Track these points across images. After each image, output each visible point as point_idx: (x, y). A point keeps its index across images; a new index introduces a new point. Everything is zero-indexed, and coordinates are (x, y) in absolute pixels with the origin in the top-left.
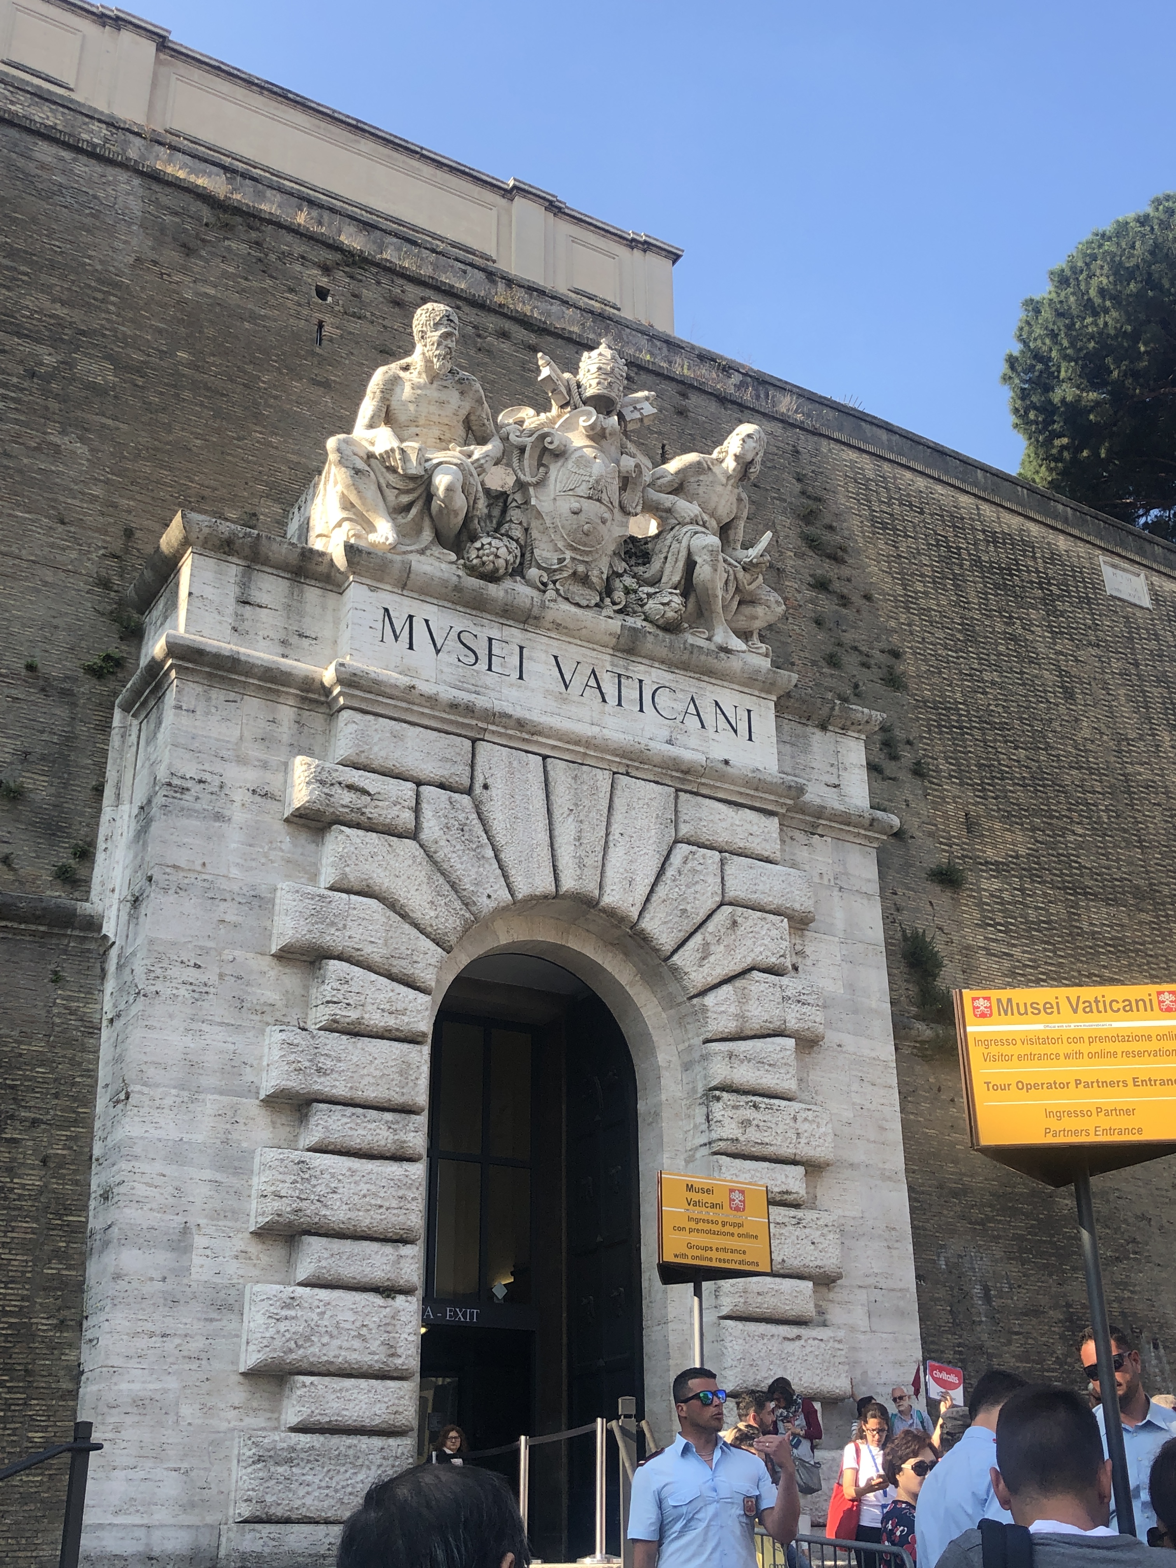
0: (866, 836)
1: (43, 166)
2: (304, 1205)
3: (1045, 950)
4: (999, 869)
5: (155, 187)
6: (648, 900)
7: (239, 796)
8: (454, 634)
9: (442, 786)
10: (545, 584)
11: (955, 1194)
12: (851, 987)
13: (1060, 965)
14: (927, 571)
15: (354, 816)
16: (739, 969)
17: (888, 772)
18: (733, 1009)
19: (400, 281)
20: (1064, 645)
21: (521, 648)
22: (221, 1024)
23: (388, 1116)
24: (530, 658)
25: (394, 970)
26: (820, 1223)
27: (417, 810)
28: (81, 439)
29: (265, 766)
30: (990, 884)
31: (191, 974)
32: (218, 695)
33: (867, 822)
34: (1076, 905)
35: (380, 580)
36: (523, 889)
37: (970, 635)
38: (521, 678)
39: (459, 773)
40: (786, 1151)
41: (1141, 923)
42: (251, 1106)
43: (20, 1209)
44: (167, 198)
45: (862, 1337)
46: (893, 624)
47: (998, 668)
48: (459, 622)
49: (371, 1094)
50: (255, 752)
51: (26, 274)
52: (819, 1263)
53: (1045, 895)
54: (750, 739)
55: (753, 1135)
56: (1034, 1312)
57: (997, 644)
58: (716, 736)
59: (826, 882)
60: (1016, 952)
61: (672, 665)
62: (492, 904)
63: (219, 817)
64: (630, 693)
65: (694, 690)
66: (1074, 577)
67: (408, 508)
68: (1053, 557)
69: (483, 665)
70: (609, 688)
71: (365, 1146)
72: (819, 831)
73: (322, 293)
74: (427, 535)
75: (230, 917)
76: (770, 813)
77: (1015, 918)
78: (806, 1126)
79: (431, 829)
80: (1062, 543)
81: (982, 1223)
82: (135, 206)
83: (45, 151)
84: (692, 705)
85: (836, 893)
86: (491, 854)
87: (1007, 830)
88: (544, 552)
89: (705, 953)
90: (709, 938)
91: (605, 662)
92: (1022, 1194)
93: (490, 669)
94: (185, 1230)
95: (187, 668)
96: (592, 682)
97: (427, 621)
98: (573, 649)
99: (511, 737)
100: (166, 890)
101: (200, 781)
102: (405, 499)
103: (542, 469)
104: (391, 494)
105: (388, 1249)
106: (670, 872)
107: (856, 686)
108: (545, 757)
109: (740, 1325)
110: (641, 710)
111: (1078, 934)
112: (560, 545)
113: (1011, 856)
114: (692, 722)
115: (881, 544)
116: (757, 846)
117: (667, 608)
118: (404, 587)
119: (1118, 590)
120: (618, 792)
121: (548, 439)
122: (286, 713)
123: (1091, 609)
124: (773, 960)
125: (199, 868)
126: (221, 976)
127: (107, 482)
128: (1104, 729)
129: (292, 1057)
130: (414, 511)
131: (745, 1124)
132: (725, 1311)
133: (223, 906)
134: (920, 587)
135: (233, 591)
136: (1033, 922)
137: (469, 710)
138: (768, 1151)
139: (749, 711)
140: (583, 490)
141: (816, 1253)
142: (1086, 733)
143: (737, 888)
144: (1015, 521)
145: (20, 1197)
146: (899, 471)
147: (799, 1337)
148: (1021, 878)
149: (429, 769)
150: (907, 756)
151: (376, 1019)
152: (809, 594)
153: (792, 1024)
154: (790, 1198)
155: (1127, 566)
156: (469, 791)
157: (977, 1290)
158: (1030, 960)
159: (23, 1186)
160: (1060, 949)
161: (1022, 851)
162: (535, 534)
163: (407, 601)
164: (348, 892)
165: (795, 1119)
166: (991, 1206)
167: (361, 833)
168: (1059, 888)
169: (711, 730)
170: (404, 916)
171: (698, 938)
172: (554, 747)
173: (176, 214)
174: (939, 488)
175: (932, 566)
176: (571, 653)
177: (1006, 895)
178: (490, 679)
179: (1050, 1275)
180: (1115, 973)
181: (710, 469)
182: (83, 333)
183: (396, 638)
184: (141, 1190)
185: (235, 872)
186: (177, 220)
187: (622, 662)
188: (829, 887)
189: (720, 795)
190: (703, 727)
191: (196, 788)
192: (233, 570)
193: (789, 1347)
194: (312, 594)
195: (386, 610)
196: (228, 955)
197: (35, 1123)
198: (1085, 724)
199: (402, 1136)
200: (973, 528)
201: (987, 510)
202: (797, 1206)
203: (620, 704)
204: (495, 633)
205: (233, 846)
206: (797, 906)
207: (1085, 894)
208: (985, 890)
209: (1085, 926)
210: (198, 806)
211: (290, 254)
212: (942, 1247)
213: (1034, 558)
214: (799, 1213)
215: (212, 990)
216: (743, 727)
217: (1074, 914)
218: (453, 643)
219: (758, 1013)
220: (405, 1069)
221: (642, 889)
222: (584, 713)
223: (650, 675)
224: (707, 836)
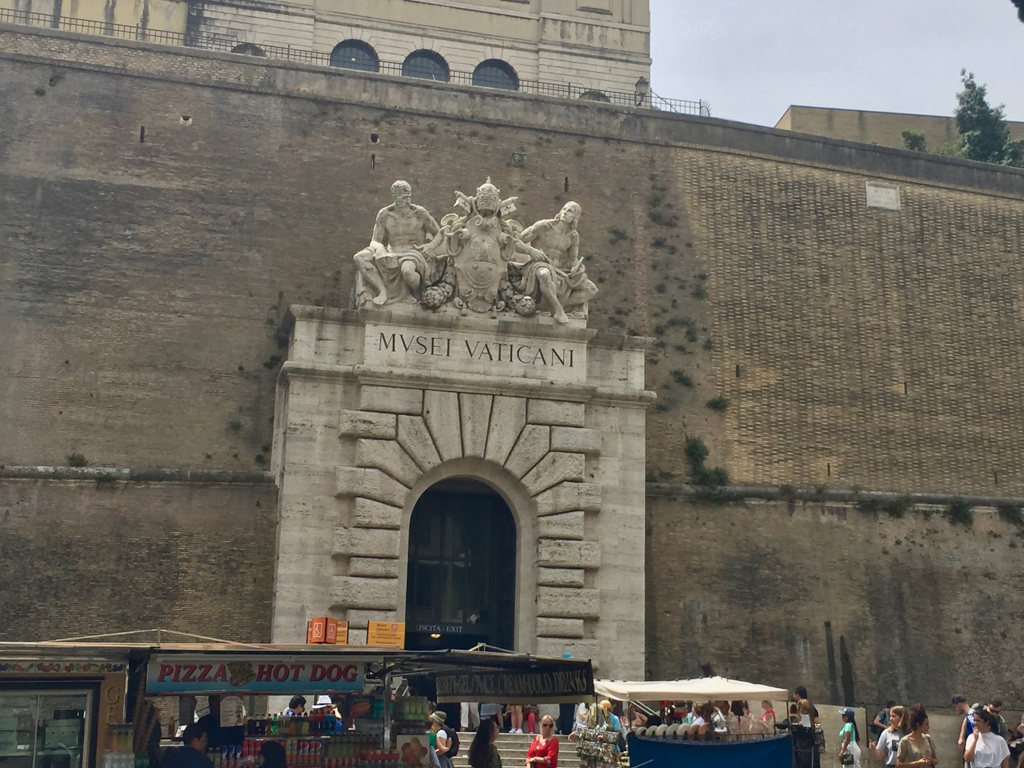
0: (638, 405)
1: (235, 107)
2: (346, 598)
3: (779, 437)
4: (754, 395)
5: (289, 101)
6: (510, 454)
7: (319, 429)
8: (415, 339)
9: (408, 414)
10: (462, 306)
11: (696, 571)
12: (623, 482)
13: (788, 444)
14: (734, 219)
15: (368, 434)
16: (556, 482)
17: (688, 350)
18: (551, 501)
19: (416, 118)
20: (826, 248)
21: (449, 340)
22: (315, 527)
23: (383, 561)
24: (452, 345)
25: (385, 500)
26: (590, 594)
27: (397, 427)
28: (259, 251)
29: (330, 414)
30: (747, 404)
31: (301, 507)
32: (309, 385)
33: (638, 398)
34: (805, 408)
35: (379, 321)
36: (446, 457)
37: (758, 254)
38: (448, 355)
39: (417, 408)
40: (576, 563)
41: (851, 413)
42: (328, 559)
43: (246, 599)
44: (294, 106)
45: (613, 643)
46: (704, 258)
47: (775, 272)
48: (417, 333)
49: (375, 552)
50: (325, 408)
51: (229, 170)
52: (587, 612)
53: (784, 405)
54: (571, 366)
55: (557, 558)
56: (732, 627)
57: (777, 257)
58: (552, 368)
59: (614, 430)
60: (759, 441)
61: (530, 334)
62: (430, 466)
63: (311, 439)
64: (506, 352)
65: (541, 345)
66: (843, 200)
67: (394, 280)
68: (830, 189)
69: (429, 352)
70: (494, 353)
71: (373, 574)
72: (612, 405)
73: (374, 138)
74: (404, 291)
75: (317, 482)
76: (581, 403)
77: (761, 421)
78: (586, 551)
79: (403, 435)
80: (838, 179)
81: (709, 585)
82: (279, 115)
83: (235, 98)
84: (539, 354)
85: (620, 436)
86: (430, 442)
87: (764, 371)
88: (463, 287)
89: (538, 476)
90: (540, 469)
91: (491, 339)
92: (738, 569)
93: (432, 353)
94: (303, 609)
95: (295, 377)
96: (485, 351)
97: (402, 336)
98: (475, 336)
99: (440, 386)
100: (290, 473)
101: (303, 425)
102: (392, 277)
103: (460, 248)
104: (385, 276)
105: (382, 613)
106: (521, 440)
107: (675, 301)
108: (459, 393)
109: (544, 639)
110: (511, 361)
111: (804, 426)
112: (471, 283)
113: (765, 386)
114: (540, 362)
115: (703, 209)
116: (571, 420)
117: (524, 308)
118: (390, 322)
119: (878, 202)
120: (495, 405)
121: (460, 235)
122: (339, 388)
123: (852, 219)
124: (575, 476)
125: (303, 463)
126: (314, 507)
127: (271, 270)
128: (847, 298)
129: (341, 540)
130: (396, 281)
131: (553, 553)
132: (538, 634)
133: (314, 477)
134: (727, 230)
135: (314, 335)
136: (773, 422)
137: (419, 378)
138: (565, 564)
139: (572, 351)
140: (478, 257)
141: (586, 608)
142: (833, 303)
143: (557, 444)
144: (803, 172)
145: (246, 594)
146: (722, 157)
147: (573, 644)
148: (769, 398)
149: (401, 407)
150: (702, 338)
151: (377, 521)
152: (650, 250)
153: (583, 505)
154: (574, 584)
155: (887, 184)
156: (421, 415)
157: (700, 617)
158: (767, 444)
159: (247, 590)
160: (788, 436)
161: (772, 382)
162: (459, 278)
163: (391, 328)
164: (365, 467)
165: (580, 549)
166: (717, 576)
167: (370, 441)
168: (795, 400)
169: (549, 365)
170: (391, 475)
171: (535, 470)
172: (462, 388)
173: (299, 113)
174: (751, 162)
175: (737, 215)
176: (474, 338)
177: (757, 410)
178: (432, 359)
179: (746, 608)
180: (827, 445)
181: (551, 228)
182: (256, 195)
183: (387, 347)
184: (285, 594)
185: (318, 463)
186: (300, 117)
187: (502, 338)
188: (616, 433)
189: (551, 398)
190: (545, 363)
191: (301, 428)
192: (314, 325)
193: (568, 648)
194: (351, 329)
195: (382, 334)
196: (316, 498)
197: (251, 565)
198: (833, 297)
199: (388, 568)
200: (772, 183)
201: (784, 169)
202: (580, 587)
203: (500, 359)
204: (435, 335)
205: (318, 451)
206: (590, 448)
207: (813, 401)
208: (742, 408)
209: (809, 420)
210: (302, 436)
211: (358, 119)
212: (682, 597)
213: (815, 193)
214: (579, 591)
215: (310, 513)
216: (567, 361)
217: (803, 414)
218: (414, 344)
219: (564, 502)
220: (390, 541)
221: (506, 450)
222: (480, 367)
223: (517, 342)
224: (542, 419)
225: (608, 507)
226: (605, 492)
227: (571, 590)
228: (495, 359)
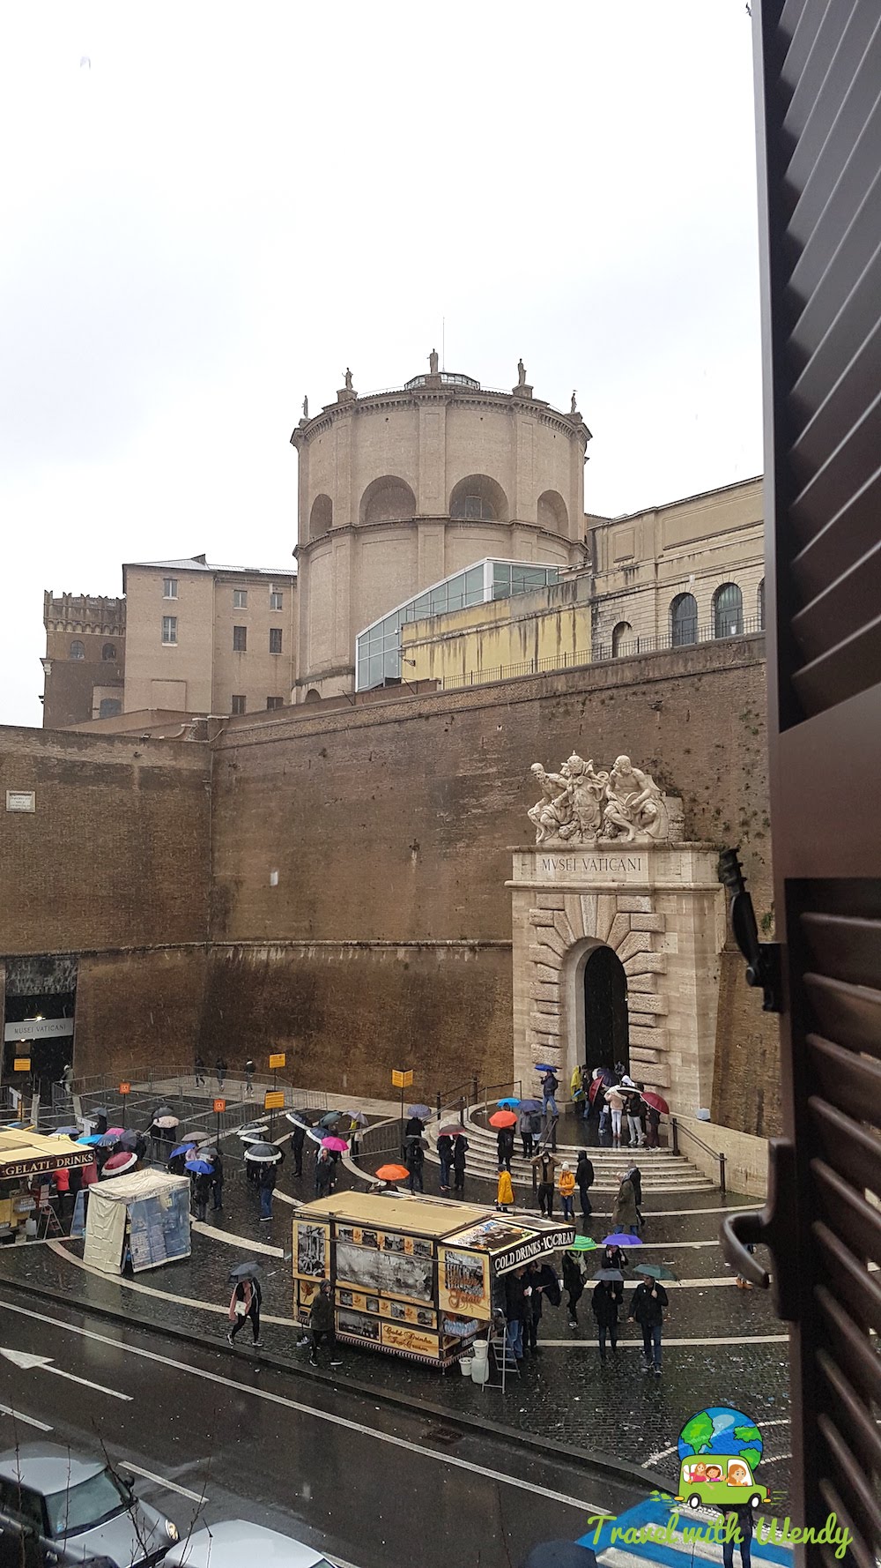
0: (688, 894)
2: (535, 1026)
6: (608, 935)
7: (525, 921)
8: (559, 861)
9: (559, 910)
10: (583, 832)
12: (681, 950)
15: (539, 924)
16: (634, 953)
18: (632, 966)
21: (575, 860)
22: (526, 979)
23: (550, 1004)
24: (577, 863)
25: (550, 965)
27: (553, 919)
31: (520, 969)
32: (521, 895)
38: (575, 870)
39: (560, 906)
40: (646, 1010)
42: (532, 1000)
48: (560, 857)
49: (546, 998)
50: (527, 908)
52: (655, 1045)
54: (640, 870)
55: (636, 1006)
58: (629, 873)
59: (673, 913)
61: (616, 850)
62: (569, 943)
63: (523, 927)
64: (604, 865)
65: (622, 857)
69: (566, 870)
70: (598, 866)
71: (546, 1012)
72: (670, 895)
76: (648, 895)
78: (655, 1002)
79: (555, 925)
84: (622, 863)
85: (678, 916)
86: (569, 928)
89: (623, 949)
90: (625, 944)
91: (595, 856)
95: (514, 891)
96: (593, 865)
97: (552, 860)
99: (571, 891)
100: (515, 948)
101: (521, 919)
105: (552, 1037)
106: (614, 924)
108: (579, 895)
110: (607, 870)
114: (622, 870)
116: (642, 908)
120: (598, 902)
122: (531, 896)
124: (645, 948)
125: (520, 942)
135: (521, 863)
137: (561, 887)
139: (640, 860)
143: (634, 925)
147: (648, 1067)
149: (555, 906)
153: (649, 969)
156: (563, 910)
162: (580, 816)
163: (548, 855)
164: (541, 944)
165: (650, 1000)
167: (542, 928)
169: (627, 871)
171: (621, 946)
172: (581, 892)
176: (587, 856)
178: (568, 873)
183: (546, 869)
185: (526, 941)
187: (601, 854)
188: (675, 914)
189: (629, 894)
190: (625, 870)
192: (521, 856)
193: (645, 1070)
194: (533, 857)
195: (543, 860)
199: (552, 1009)
202: (651, 1027)
203: (601, 870)
204: (568, 857)
206: (655, 927)
214: (650, 1030)
215: (525, 973)
216: (637, 866)
218: (559, 865)
219: (639, 968)
220: (552, 991)
221: (605, 932)
222: (590, 877)
223: (609, 856)
224: (623, 908)
225: (672, 969)
226: (667, 958)
227: (645, 1029)
228: (598, 869)
